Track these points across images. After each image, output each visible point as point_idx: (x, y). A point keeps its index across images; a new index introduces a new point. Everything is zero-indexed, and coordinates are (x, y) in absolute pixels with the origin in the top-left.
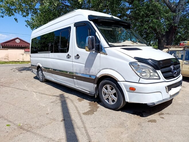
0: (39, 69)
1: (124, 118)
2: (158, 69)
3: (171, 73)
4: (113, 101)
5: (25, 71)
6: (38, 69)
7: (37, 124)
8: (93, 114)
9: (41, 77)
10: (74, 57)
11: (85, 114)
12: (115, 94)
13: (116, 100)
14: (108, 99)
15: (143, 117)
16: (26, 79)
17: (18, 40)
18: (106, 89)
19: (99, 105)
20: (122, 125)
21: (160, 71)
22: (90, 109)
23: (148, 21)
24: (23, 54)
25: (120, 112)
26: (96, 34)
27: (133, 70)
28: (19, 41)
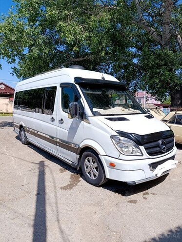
0: (22, 129)
1: (102, 196)
2: (141, 145)
3: (158, 149)
4: (95, 176)
5: (7, 127)
6: (20, 129)
7: (10, 197)
8: (72, 189)
9: (23, 138)
10: (58, 121)
11: (63, 188)
12: (96, 168)
13: (97, 176)
14: (89, 173)
15: (125, 196)
16: (7, 138)
17: (2, 85)
18: (89, 161)
19: (81, 179)
20: (98, 204)
21: (143, 147)
22: (70, 183)
23: (159, 73)
24: (7, 104)
25: (101, 188)
26: (81, 99)
27: (114, 144)
28: (4, 87)
